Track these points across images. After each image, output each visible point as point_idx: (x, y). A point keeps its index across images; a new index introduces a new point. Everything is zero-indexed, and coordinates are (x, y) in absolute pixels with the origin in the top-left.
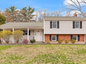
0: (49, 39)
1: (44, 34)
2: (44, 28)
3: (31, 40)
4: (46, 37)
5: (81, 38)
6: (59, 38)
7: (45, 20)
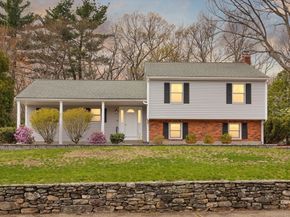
0: (162, 132)
1: (148, 118)
2: (148, 102)
3: (112, 136)
4: (153, 128)
5: (251, 131)
6: (189, 129)
7: (151, 80)
